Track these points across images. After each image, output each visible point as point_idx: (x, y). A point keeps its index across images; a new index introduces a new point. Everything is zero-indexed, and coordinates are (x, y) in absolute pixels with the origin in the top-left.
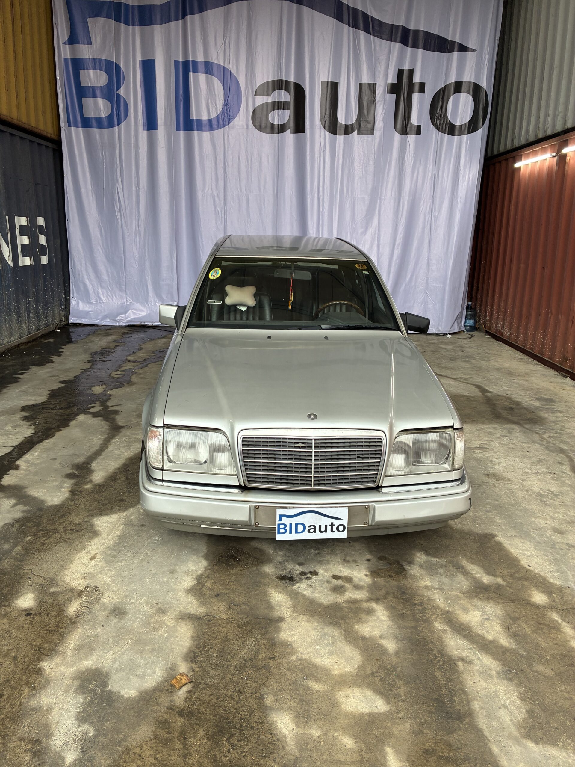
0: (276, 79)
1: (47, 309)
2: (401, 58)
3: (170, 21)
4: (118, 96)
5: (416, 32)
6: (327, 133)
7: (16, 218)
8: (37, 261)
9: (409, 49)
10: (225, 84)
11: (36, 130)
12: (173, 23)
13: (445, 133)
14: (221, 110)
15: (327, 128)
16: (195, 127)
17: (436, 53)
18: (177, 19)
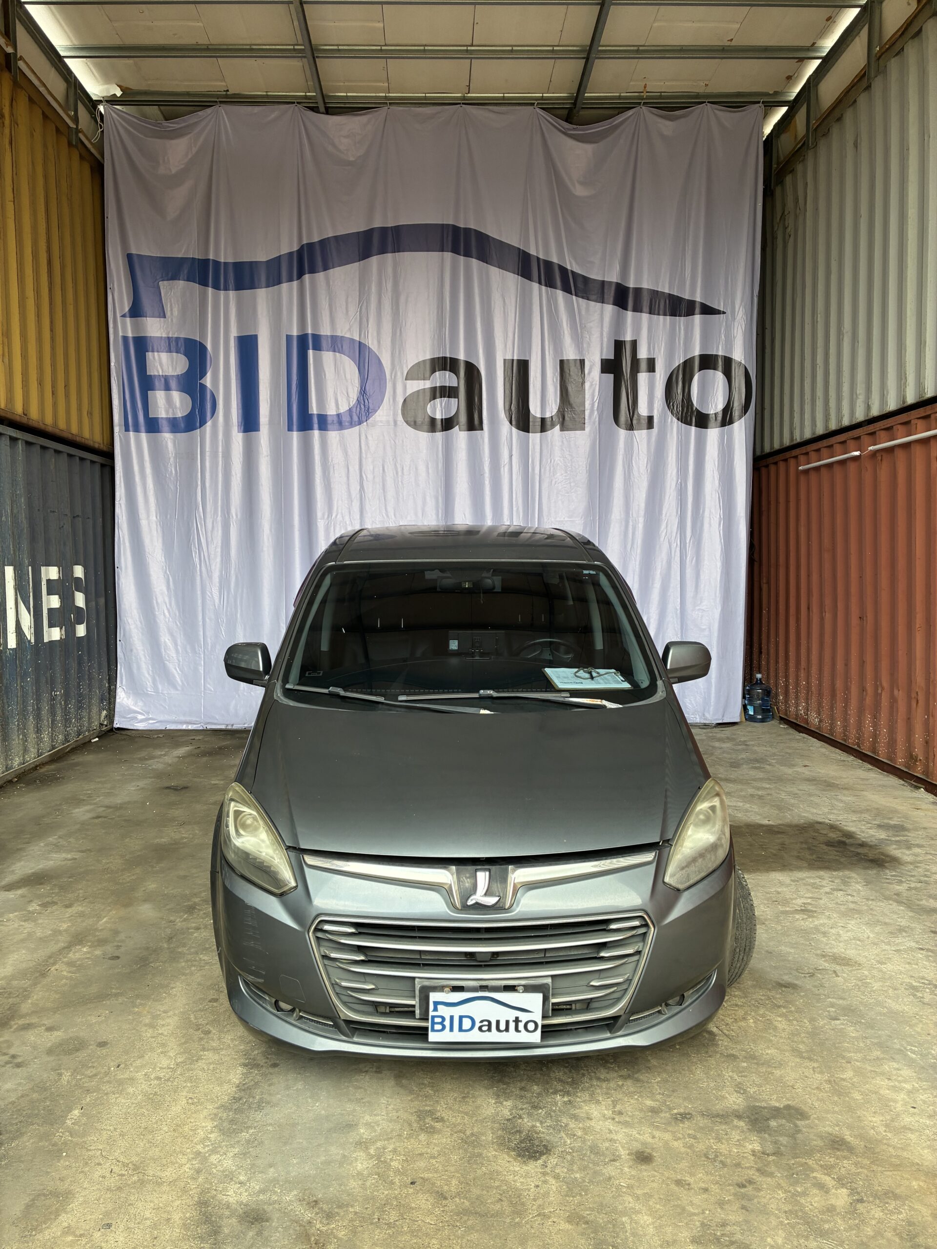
0: (436, 356)
1: (80, 708)
2: (618, 324)
3: (279, 282)
4: (203, 387)
5: (638, 291)
6: (514, 430)
7: (43, 569)
8: (70, 632)
9: (630, 314)
10: (362, 365)
11: (78, 439)
12: (285, 286)
13: (691, 425)
14: (355, 401)
15: (514, 423)
16: (316, 426)
17: (668, 317)
18: (290, 280)
